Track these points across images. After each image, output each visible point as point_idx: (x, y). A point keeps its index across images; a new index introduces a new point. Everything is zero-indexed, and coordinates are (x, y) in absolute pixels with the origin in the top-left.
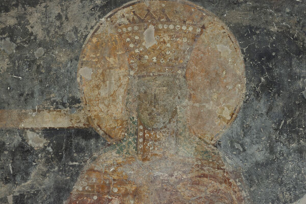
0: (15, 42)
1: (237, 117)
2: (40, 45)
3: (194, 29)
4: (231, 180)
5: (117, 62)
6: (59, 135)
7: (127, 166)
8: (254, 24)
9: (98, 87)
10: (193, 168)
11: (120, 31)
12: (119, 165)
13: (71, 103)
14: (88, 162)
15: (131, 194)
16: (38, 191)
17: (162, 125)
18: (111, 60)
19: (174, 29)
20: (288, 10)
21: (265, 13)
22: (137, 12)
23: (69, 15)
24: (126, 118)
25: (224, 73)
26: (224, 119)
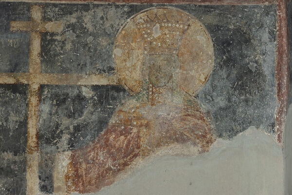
0: (75, 33)
1: (208, 80)
2: (90, 35)
3: (184, 27)
4: (205, 118)
5: (137, 45)
6: (101, 89)
7: (142, 108)
8: (220, 24)
9: (125, 60)
10: (182, 110)
11: (139, 27)
12: (137, 108)
13: (109, 70)
14: (119, 106)
15: (144, 126)
16: (88, 123)
17: (164, 84)
18: (133, 44)
19: (172, 26)
20: (240, 16)
21: (226, 17)
22: (149, 16)
23: (108, 17)
24: (142, 79)
25: (201, 53)
26: (201, 81)
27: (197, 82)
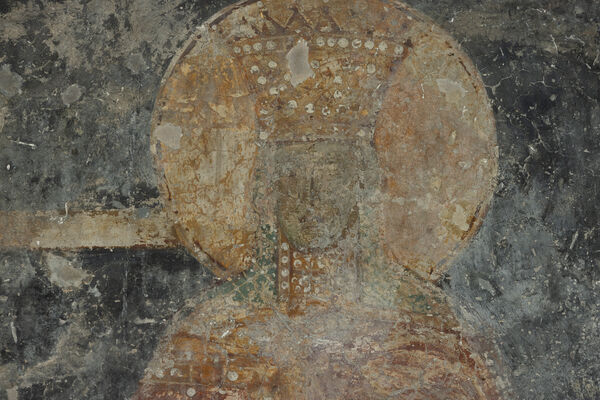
0: (21, 72)
1: (481, 225)
2: (72, 80)
3: (390, 48)
4: (473, 356)
5: (233, 113)
6: (115, 263)
7: (256, 326)
8: (512, 38)
9: (194, 163)
10: (394, 330)
11: (237, 50)
12: (240, 324)
13: (138, 198)
15: (266, 385)
16: (72, 379)
17: (328, 241)
18: (220, 109)
19: (350, 47)
20: (579, 11)
21: (533, 16)
22: (273, 14)
23: (132, 19)
24: (254, 227)
25: (454, 136)
26: (455, 229)
27: (442, 233)
